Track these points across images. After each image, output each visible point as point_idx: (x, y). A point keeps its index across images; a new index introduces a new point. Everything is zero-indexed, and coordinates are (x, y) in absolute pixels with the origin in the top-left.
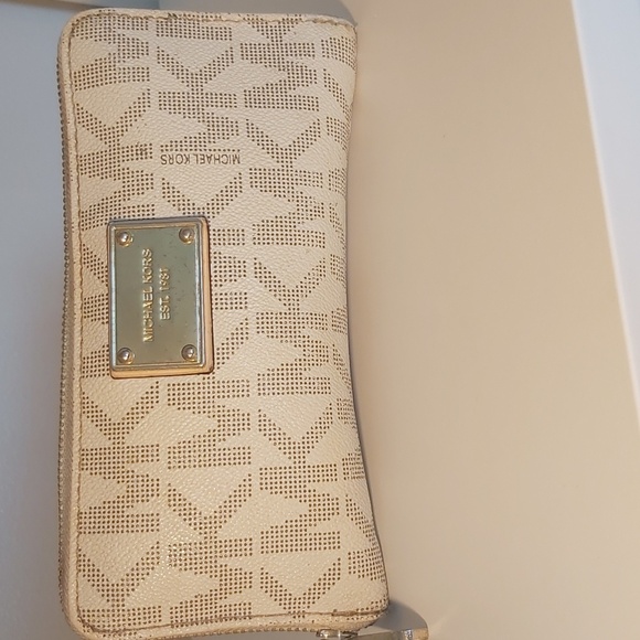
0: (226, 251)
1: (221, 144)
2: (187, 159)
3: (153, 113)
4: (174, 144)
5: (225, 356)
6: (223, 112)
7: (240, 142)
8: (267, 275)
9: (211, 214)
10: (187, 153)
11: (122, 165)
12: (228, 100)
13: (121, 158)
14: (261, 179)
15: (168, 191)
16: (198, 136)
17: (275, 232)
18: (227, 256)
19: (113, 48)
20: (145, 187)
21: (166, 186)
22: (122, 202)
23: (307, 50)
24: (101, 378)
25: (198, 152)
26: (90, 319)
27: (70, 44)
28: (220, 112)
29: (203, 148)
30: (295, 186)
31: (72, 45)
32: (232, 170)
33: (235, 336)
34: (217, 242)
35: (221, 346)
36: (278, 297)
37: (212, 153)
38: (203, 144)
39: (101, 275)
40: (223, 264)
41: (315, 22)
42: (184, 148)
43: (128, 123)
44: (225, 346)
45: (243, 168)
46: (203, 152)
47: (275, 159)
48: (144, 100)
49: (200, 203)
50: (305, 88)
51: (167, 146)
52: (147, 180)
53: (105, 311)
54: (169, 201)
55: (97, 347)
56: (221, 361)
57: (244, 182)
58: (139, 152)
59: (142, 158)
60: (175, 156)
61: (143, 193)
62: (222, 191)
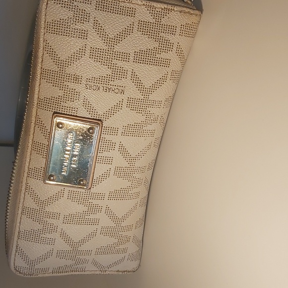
0: (108, 137)
1: (117, 82)
2: (99, 89)
3: (86, 60)
4: (93, 79)
5: (97, 183)
6: (122, 64)
7: (127, 83)
8: (124, 150)
9: (104, 119)
10: (99, 85)
11: (65, 83)
12: (125, 57)
13: (65, 79)
14: (132, 104)
15: (86, 103)
16: (106, 76)
17: (132, 130)
18: (108, 139)
19: (71, 14)
20: (75, 98)
21: (85, 100)
22: (62, 103)
23: (172, 30)
24: (38, 181)
25: (105, 85)
26: (36, 152)
27: (47, 4)
28: (120, 64)
29: (107, 83)
30: (147, 108)
31: (49, 5)
32: (120, 97)
33: (103, 175)
34: (105, 133)
35: (96, 179)
36: (127, 160)
37: (111, 86)
38: (108, 81)
39: (45, 135)
40: (105, 143)
41: (181, 12)
42: (98, 82)
43: (72, 61)
44: (98, 179)
45: (125, 97)
46: (107, 86)
47: (142, 93)
48: (82, 51)
49: (100, 113)
50: (166, 54)
51: (90, 79)
52: (77, 95)
53: (45, 152)
54: (85, 108)
55: (38, 166)
56: (95, 185)
57: (124, 104)
58: (75, 79)
59: (76, 83)
60: (93, 85)
61: (73, 101)
62: (112, 108)
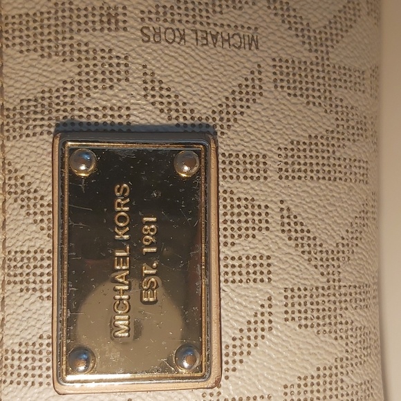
1: (230, 16)
2: (182, 37)
4: (161, 10)
5: (237, 358)
8: (299, 228)
9: (218, 129)
10: (181, 27)
11: (77, 37)
13: (75, 27)
14: (289, 76)
15: (153, 85)
17: (308, 159)
18: (242, 196)
20: (115, 76)
21: (148, 78)
24: (36, 389)
25: (198, 26)
26: (19, 287)
29: (204, 20)
30: (332, 89)
32: (247, 59)
33: (252, 326)
34: (228, 173)
35: (231, 342)
36: (313, 263)
37: (218, 29)
38: (204, 14)
39: (39, 217)
40: (236, 210)
42: (177, 17)
44: (238, 343)
45: (264, 57)
46: (205, 28)
47: (307, 46)
49: (202, 111)
51: (150, 12)
52: (118, 65)
53: (45, 278)
54: (153, 104)
55: (30, 335)
56: (231, 366)
57: (265, 79)
58: (105, 19)
59: (109, 29)
60: (163, 30)
61: (111, 87)
62: (233, 92)
